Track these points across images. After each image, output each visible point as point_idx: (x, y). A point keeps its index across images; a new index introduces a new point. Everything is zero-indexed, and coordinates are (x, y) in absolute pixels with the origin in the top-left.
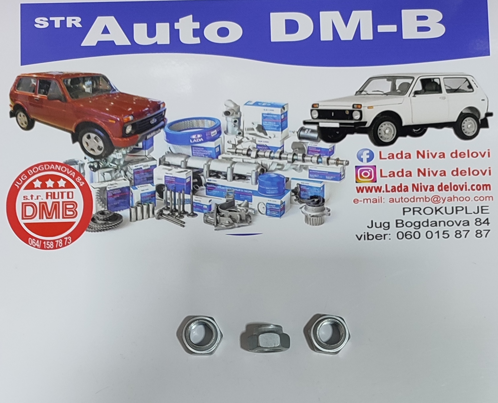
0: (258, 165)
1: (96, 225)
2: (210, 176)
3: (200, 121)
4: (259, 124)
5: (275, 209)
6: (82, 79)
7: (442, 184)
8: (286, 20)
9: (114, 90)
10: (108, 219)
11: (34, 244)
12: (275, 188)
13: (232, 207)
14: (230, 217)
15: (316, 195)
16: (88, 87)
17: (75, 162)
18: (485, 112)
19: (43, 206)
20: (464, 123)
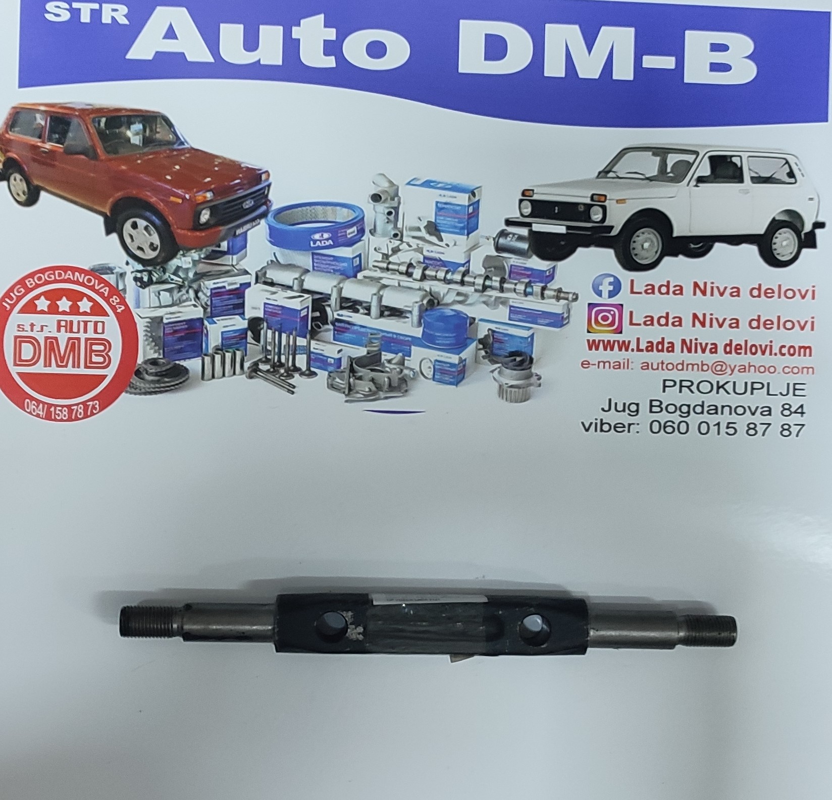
0: (425, 292)
1: (143, 383)
2: (342, 308)
3: (329, 208)
4: (430, 220)
5: (449, 371)
6: (126, 119)
7: (731, 341)
8: (486, 35)
9: (182, 143)
10: (164, 373)
11: (34, 409)
12: (451, 335)
13: (375, 365)
14: (373, 380)
15: (519, 349)
16: (137, 134)
17: (109, 270)
18: (813, 221)
19: (52, 343)
20: (776, 238)
